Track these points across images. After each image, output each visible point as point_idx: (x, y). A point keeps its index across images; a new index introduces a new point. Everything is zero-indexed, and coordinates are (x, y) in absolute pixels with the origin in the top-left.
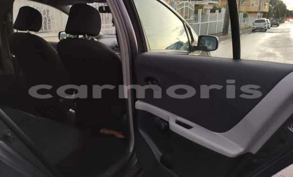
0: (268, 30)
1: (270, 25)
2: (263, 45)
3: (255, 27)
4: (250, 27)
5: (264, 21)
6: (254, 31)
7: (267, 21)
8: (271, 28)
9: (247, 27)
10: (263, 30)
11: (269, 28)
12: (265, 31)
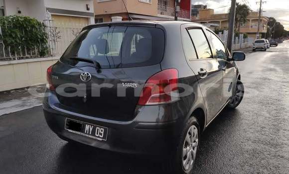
0: (267, 50)
1: (269, 45)
2: (264, 62)
3: (256, 47)
4: (250, 47)
5: (263, 41)
6: (254, 50)
7: (266, 41)
8: (270, 48)
9: (247, 47)
10: (263, 50)
11: (268, 48)
12: (265, 50)
